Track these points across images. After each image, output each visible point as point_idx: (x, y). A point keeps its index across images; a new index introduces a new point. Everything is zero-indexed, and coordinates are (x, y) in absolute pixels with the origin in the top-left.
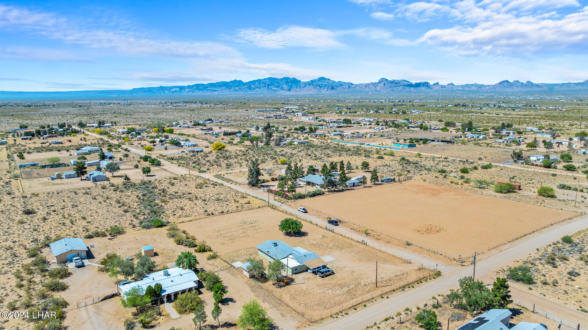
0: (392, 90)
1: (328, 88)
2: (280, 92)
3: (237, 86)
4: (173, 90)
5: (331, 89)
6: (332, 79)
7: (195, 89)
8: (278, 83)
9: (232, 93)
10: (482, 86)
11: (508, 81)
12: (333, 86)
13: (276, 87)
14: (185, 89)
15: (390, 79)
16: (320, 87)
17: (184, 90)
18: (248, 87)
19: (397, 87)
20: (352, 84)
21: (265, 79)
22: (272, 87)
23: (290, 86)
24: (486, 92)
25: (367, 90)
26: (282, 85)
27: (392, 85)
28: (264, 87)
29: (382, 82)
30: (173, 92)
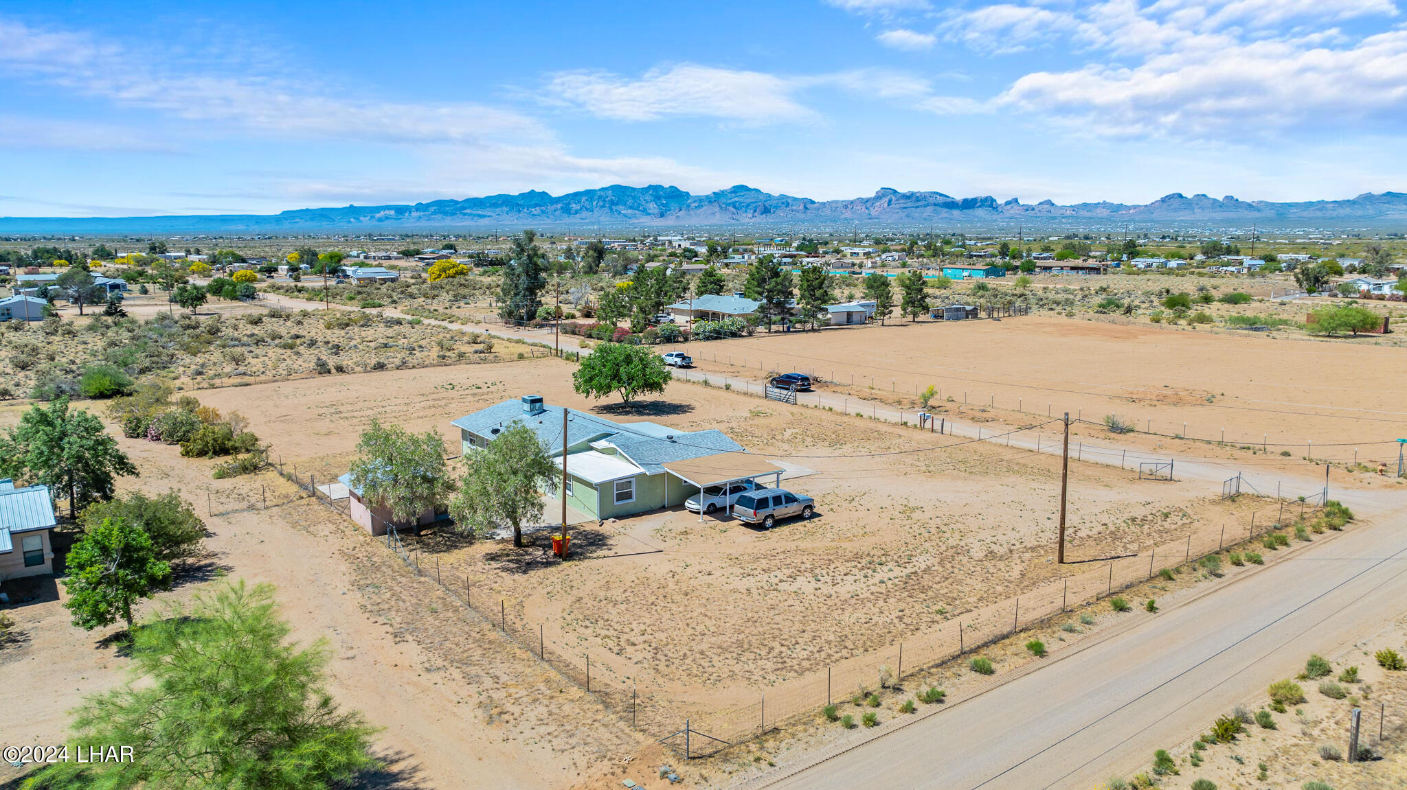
0: (907, 216)
1: (755, 211)
2: (641, 220)
3: (536, 205)
4: (382, 214)
5: (762, 214)
6: (764, 191)
7: (435, 213)
8: (634, 198)
9: (525, 221)
10: (1120, 207)
11: (1180, 196)
12: (766, 205)
13: (631, 208)
14: (410, 213)
15: (902, 189)
16: (735, 207)
17: (407, 214)
18: (562, 208)
19: (918, 210)
20: (812, 202)
21: (603, 189)
22: (620, 207)
23: (663, 205)
24: (1130, 221)
25: (848, 214)
26: (644, 203)
27: (909, 205)
28: (601, 207)
29: (884, 196)
30: (380, 220)
